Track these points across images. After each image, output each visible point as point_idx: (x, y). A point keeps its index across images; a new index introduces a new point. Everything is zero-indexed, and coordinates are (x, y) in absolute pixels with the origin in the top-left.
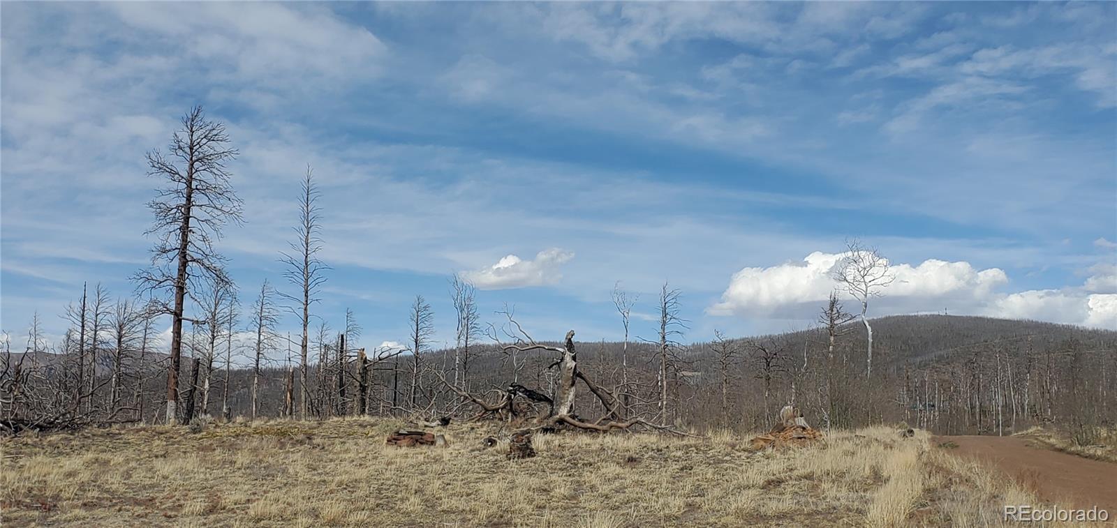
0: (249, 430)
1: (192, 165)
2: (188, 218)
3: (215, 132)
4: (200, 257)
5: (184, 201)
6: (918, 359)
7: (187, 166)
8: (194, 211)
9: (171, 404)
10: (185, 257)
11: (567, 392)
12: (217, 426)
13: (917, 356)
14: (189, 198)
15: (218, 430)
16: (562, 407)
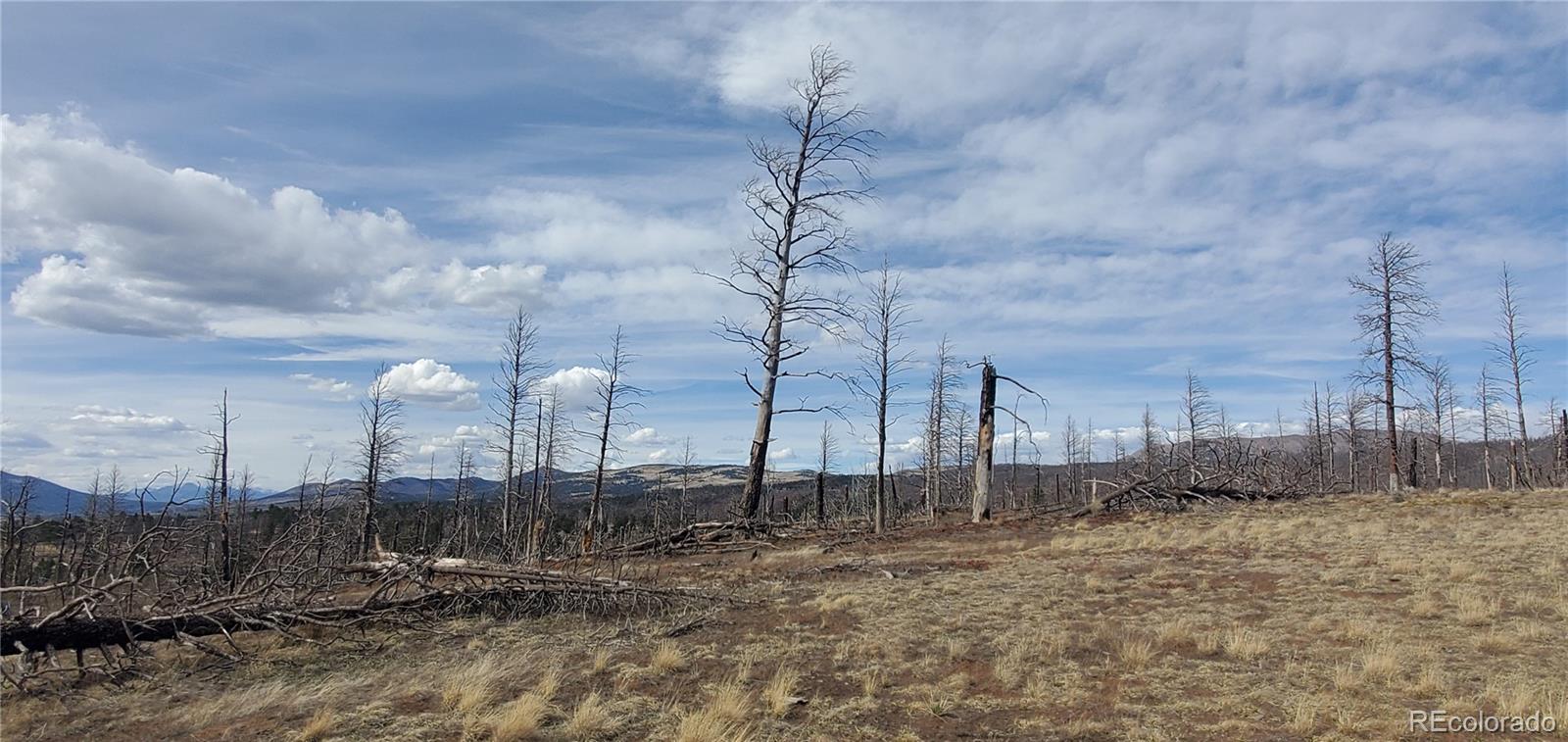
0: (1448, 500)
1: (1388, 281)
2: (1389, 325)
3: (1406, 250)
4: (1403, 354)
5: (1384, 311)
7: (1384, 282)
8: (1394, 318)
9: (1393, 476)
10: (1390, 356)
12: (1419, 496)
14: (1388, 308)
15: (1419, 500)
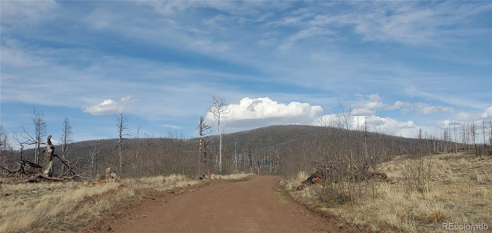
6: (284, 143)
11: (48, 163)
13: (283, 142)
16: (46, 170)
